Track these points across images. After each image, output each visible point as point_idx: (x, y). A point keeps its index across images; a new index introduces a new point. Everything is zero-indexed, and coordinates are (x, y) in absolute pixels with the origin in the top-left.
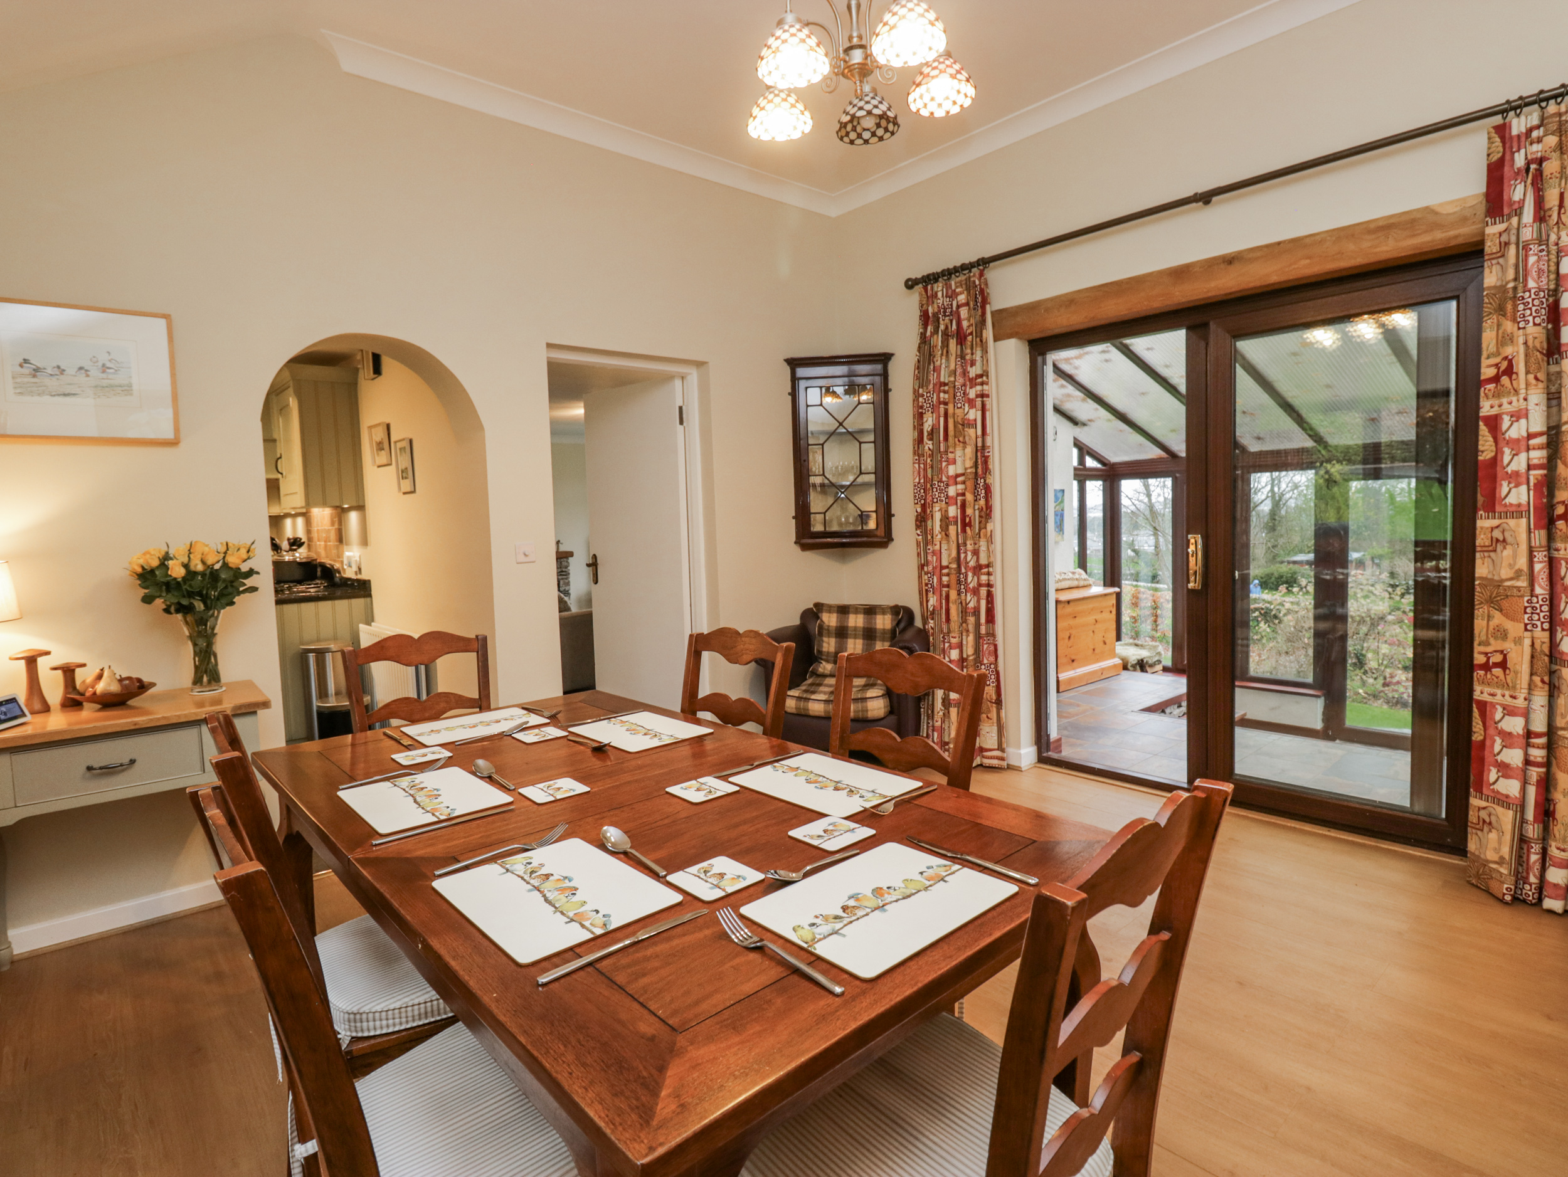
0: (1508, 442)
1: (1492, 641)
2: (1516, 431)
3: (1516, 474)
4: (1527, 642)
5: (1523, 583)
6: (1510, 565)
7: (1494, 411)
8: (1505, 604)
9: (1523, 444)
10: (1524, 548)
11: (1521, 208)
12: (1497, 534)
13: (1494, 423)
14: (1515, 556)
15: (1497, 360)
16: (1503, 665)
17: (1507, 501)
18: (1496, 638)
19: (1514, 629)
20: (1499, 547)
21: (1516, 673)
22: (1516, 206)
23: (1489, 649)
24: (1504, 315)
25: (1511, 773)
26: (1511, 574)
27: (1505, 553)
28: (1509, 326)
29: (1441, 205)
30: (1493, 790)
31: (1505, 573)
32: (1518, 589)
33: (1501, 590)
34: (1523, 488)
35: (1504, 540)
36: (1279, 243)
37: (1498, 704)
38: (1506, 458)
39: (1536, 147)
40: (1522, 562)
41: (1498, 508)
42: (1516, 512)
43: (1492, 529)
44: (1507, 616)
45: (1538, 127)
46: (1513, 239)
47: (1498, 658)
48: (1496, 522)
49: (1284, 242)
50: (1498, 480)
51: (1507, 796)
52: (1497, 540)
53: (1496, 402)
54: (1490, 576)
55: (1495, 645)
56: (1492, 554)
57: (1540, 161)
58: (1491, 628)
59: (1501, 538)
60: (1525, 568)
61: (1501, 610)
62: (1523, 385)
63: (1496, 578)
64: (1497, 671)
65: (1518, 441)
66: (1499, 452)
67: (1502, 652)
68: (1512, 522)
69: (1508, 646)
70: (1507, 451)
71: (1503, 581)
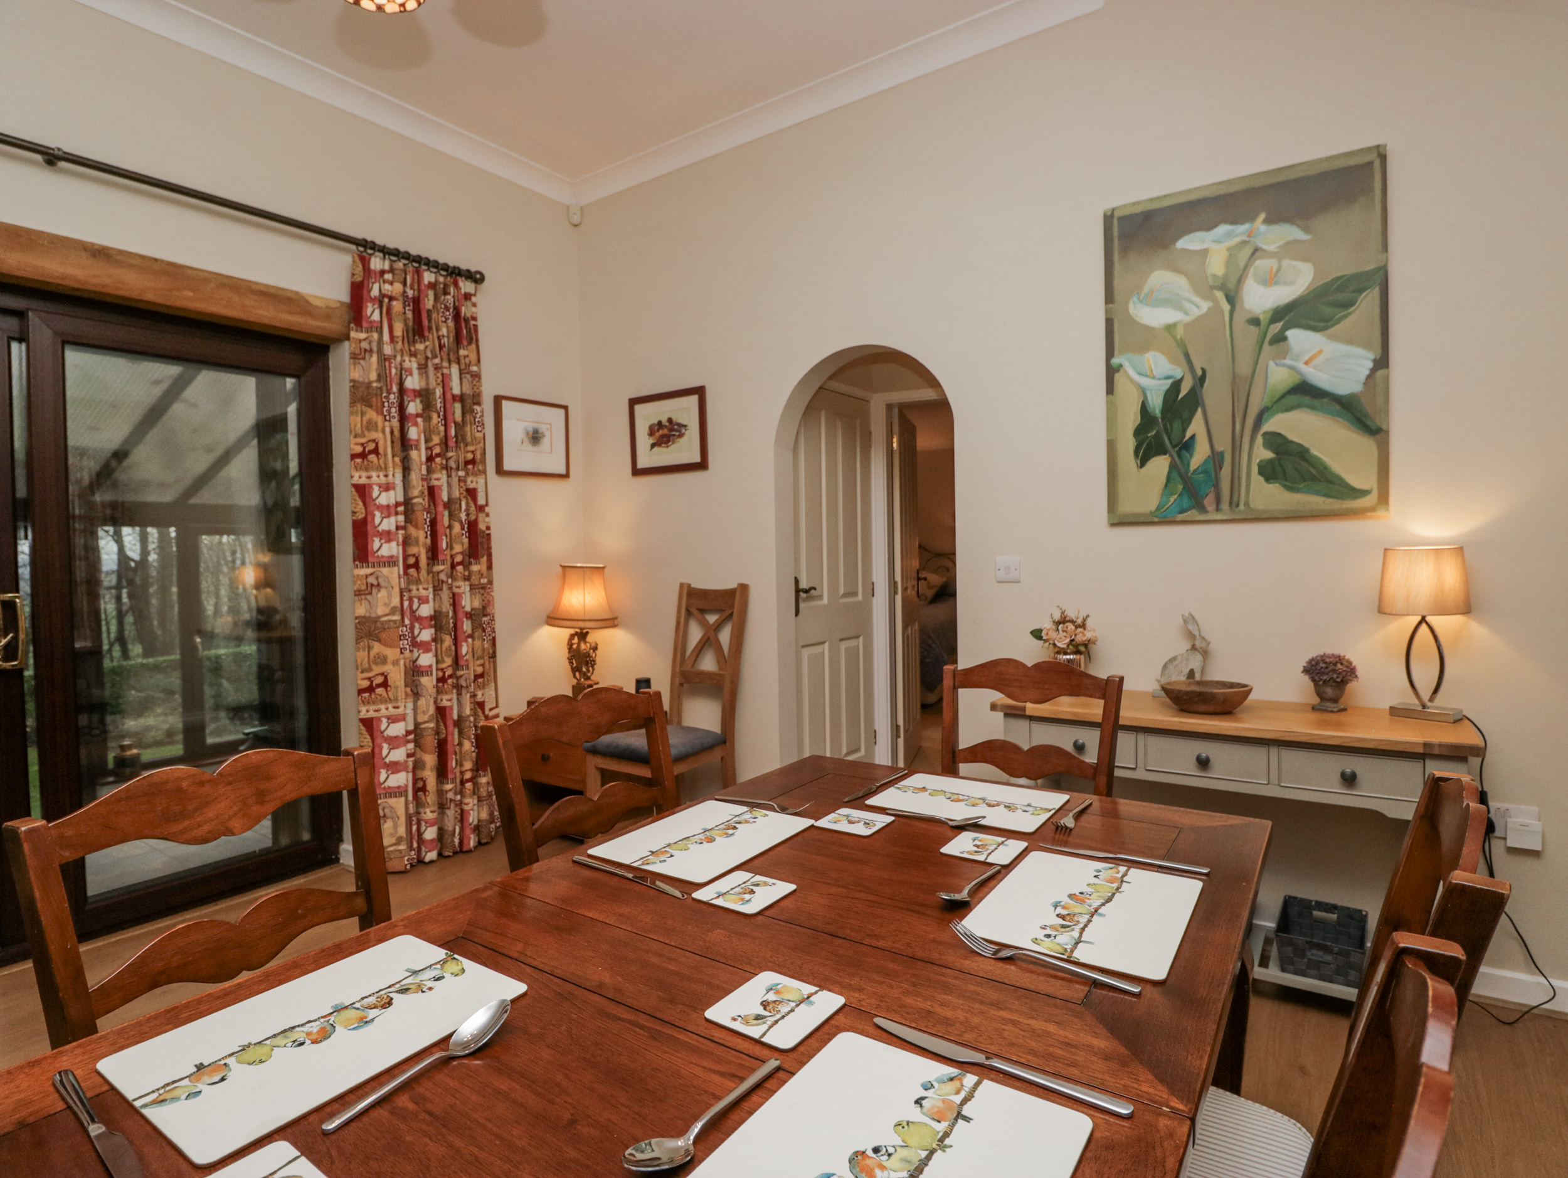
0: (380, 508)
1: (374, 667)
2: (385, 499)
3: (389, 532)
4: (402, 662)
5: (397, 617)
6: (385, 604)
7: (363, 481)
8: (383, 636)
9: (392, 510)
10: (397, 590)
11: (381, 327)
12: (371, 580)
13: (362, 491)
14: (390, 597)
15: (363, 440)
16: (385, 684)
17: (380, 553)
18: (376, 664)
19: (391, 653)
20: (374, 591)
21: (396, 688)
22: (375, 325)
23: (371, 674)
24: (370, 406)
25: (399, 767)
26: (387, 611)
27: (380, 595)
28: (371, 414)
29: (312, 296)
30: (385, 788)
31: (381, 610)
32: (395, 622)
33: (379, 624)
34: (394, 544)
35: (378, 585)
36: (156, 260)
37: (382, 717)
38: (377, 520)
39: (387, 287)
40: (396, 601)
41: (370, 559)
42: (391, 562)
43: (367, 576)
44: (385, 645)
45: (389, 272)
46: (375, 348)
47: (380, 680)
48: (370, 571)
49: (162, 261)
50: (369, 536)
51: (399, 787)
52: (372, 585)
53: (364, 474)
54: (367, 615)
55: (377, 670)
56: (369, 597)
57: (391, 299)
58: (372, 657)
59: (375, 583)
60: (399, 605)
61: (379, 641)
62: (390, 464)
63: (373, 615)
64: (380, 691)
65: (388, 506)
66: (369, 514)
67: (382, 674)
68: (385, 571)
69: (388, 668)
70: (378, 514)
71: (379, 617)
